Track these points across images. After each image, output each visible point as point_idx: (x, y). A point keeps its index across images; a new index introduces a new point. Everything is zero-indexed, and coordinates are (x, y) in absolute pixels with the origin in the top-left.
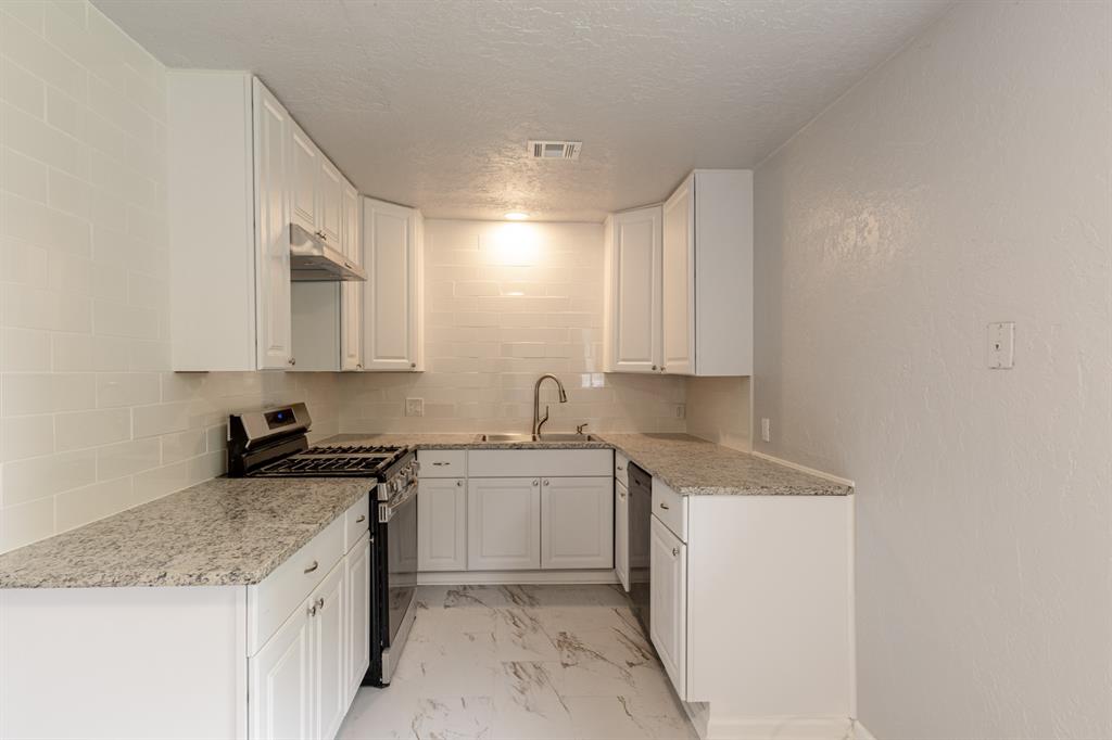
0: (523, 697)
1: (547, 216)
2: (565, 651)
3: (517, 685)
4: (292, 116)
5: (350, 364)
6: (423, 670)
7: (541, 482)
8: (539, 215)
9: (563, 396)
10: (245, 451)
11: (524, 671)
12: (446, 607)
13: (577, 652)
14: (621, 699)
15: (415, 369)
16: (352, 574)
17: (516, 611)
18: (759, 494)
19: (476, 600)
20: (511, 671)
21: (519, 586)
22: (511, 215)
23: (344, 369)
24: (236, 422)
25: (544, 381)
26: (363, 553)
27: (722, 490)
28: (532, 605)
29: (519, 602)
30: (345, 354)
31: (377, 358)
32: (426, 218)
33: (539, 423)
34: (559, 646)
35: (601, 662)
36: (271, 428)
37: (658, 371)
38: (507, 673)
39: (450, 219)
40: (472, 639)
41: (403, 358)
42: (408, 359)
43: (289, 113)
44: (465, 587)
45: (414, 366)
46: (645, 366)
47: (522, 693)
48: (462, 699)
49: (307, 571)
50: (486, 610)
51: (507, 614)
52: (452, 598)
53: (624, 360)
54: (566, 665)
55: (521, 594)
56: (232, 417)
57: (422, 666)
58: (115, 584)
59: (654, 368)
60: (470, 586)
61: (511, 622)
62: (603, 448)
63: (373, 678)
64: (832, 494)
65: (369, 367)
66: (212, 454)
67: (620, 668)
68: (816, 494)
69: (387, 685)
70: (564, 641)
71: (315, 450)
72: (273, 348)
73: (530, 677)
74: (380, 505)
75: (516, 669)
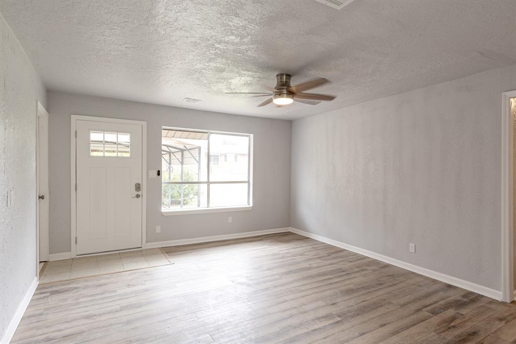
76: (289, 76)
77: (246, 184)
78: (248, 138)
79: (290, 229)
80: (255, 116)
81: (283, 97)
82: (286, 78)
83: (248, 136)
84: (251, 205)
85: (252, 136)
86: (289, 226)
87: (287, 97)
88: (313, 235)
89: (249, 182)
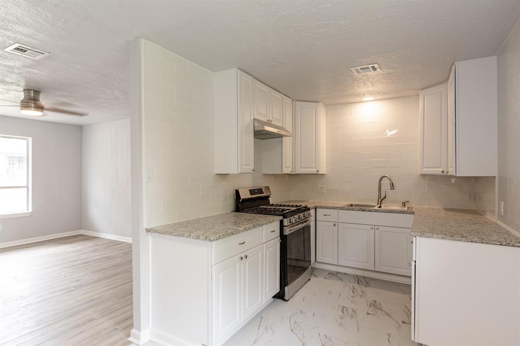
0: (340, 320)
1: (385, 97)
2: (372, 308)
3: (340, 315)
4: (256, 78)
5: (287, 171)
6: (304, 299)
7: (375, 227)
8: (379, 97)
9: (392, 186)
10: (240, 203)
11: (347, 311)
12: (325, 278)
13: (377, 310)
14: (389, 335)
15: (319, 173)
16: (268, 252)
17: (357, 286)
18: (460, 240)
19: (340, 278)
20: (340, 309)
21: (364, 277)
22: (365, 99)
23: (283, 173)
24: (237, 192)
25: (383, 179)
26: (276, 245)
27: (435, 236)
28: (366, 286)
29: (360, 283)
30: (284, 166)
31: (301, 168)
32: (326, 105)
33: (381, 200)
34: (370, 305)
35: (388, 317)
36: (251, 195)
37: (445, 173)
38: (338, 310)
39: (337, 104)
40: (330, 293)
41: (313, 168)
42: (315, 168)
43: (254, 78)
44: (337, 273)
45: (318, 171)
46: (438, 171)
47: (341, 319)
48: (314, 314)
49: (240, 244)
50: (342, 283)
51: (351, 287)
52: (329, 275)
53: (426, 168)
54: (368, 314)
55: (363, 280)
56: (236, 190)
57: (304, 298)
58: (180, 236)
59: (443, 172)
60: (340, 273)
61: (351, 291)
62: (409, 213)
63: (280, 296)
64: (513, 246)
65: (298, 172)
66: (231, 203)
67: (397, 322)
68: (501, 245)
69: (287, 301)
70: (374, 305)
71: (272, 205)
72: (245, 165)
73: (348, 314)
74: (284, 227)
75: (343, 309)
76: (37, 92)
77: (26, 189)
78: (26, 141)
79: (82, 232)
80: (33, 119)
81: (32, 110)
82: (34, 93)
83: (25, 139)
84: (30, 210)
85: (30, 139)
86: (81, 229)
87: (34, 110)
88: (102, 234)
89: (27, 187)
